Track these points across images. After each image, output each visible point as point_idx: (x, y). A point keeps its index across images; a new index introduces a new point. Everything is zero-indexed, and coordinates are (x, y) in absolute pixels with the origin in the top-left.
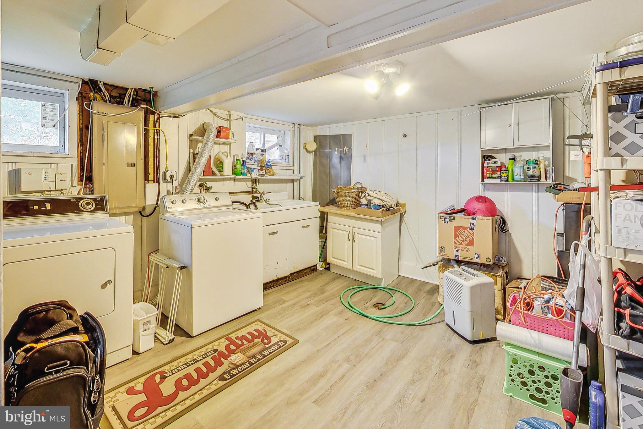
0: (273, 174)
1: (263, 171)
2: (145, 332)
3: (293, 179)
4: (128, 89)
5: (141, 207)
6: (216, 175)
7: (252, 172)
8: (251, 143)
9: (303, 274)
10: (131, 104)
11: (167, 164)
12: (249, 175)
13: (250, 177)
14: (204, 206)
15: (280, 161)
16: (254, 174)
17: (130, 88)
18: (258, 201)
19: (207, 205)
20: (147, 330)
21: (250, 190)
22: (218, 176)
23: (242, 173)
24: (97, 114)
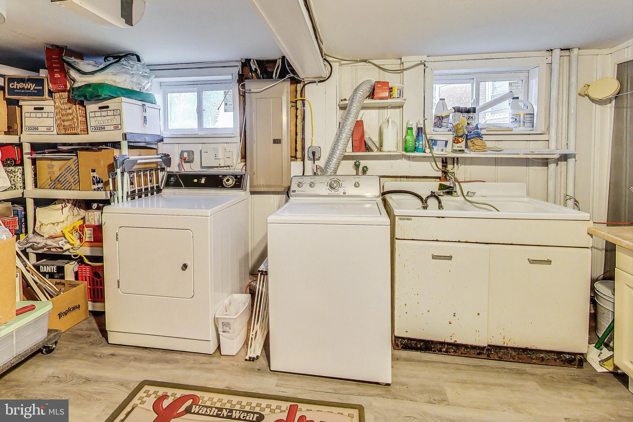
0: (484, 149)
1: (459, 145)
2: (224, 333)
3: (547, 159)
4: (277, 60)
5: (286, 187)
6: (372, 151)
7: (434, 147)
8: (441, 99)
9: (532, 359)
10: (279, 76)
11: (312, 138)
12: (428, 150)
13: (430, 155)
14: (336, 193)
15: (512, 126)
16: (437, 150)
17: (279, 59)
18: (450, 193)
19: (341, 192)
20: (227, 332)
21: (440, 174)
22: (376, 153)
23: (416, 148)
24: (249, 93)
